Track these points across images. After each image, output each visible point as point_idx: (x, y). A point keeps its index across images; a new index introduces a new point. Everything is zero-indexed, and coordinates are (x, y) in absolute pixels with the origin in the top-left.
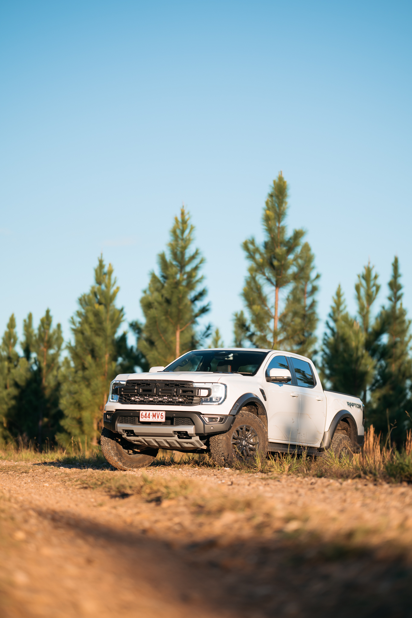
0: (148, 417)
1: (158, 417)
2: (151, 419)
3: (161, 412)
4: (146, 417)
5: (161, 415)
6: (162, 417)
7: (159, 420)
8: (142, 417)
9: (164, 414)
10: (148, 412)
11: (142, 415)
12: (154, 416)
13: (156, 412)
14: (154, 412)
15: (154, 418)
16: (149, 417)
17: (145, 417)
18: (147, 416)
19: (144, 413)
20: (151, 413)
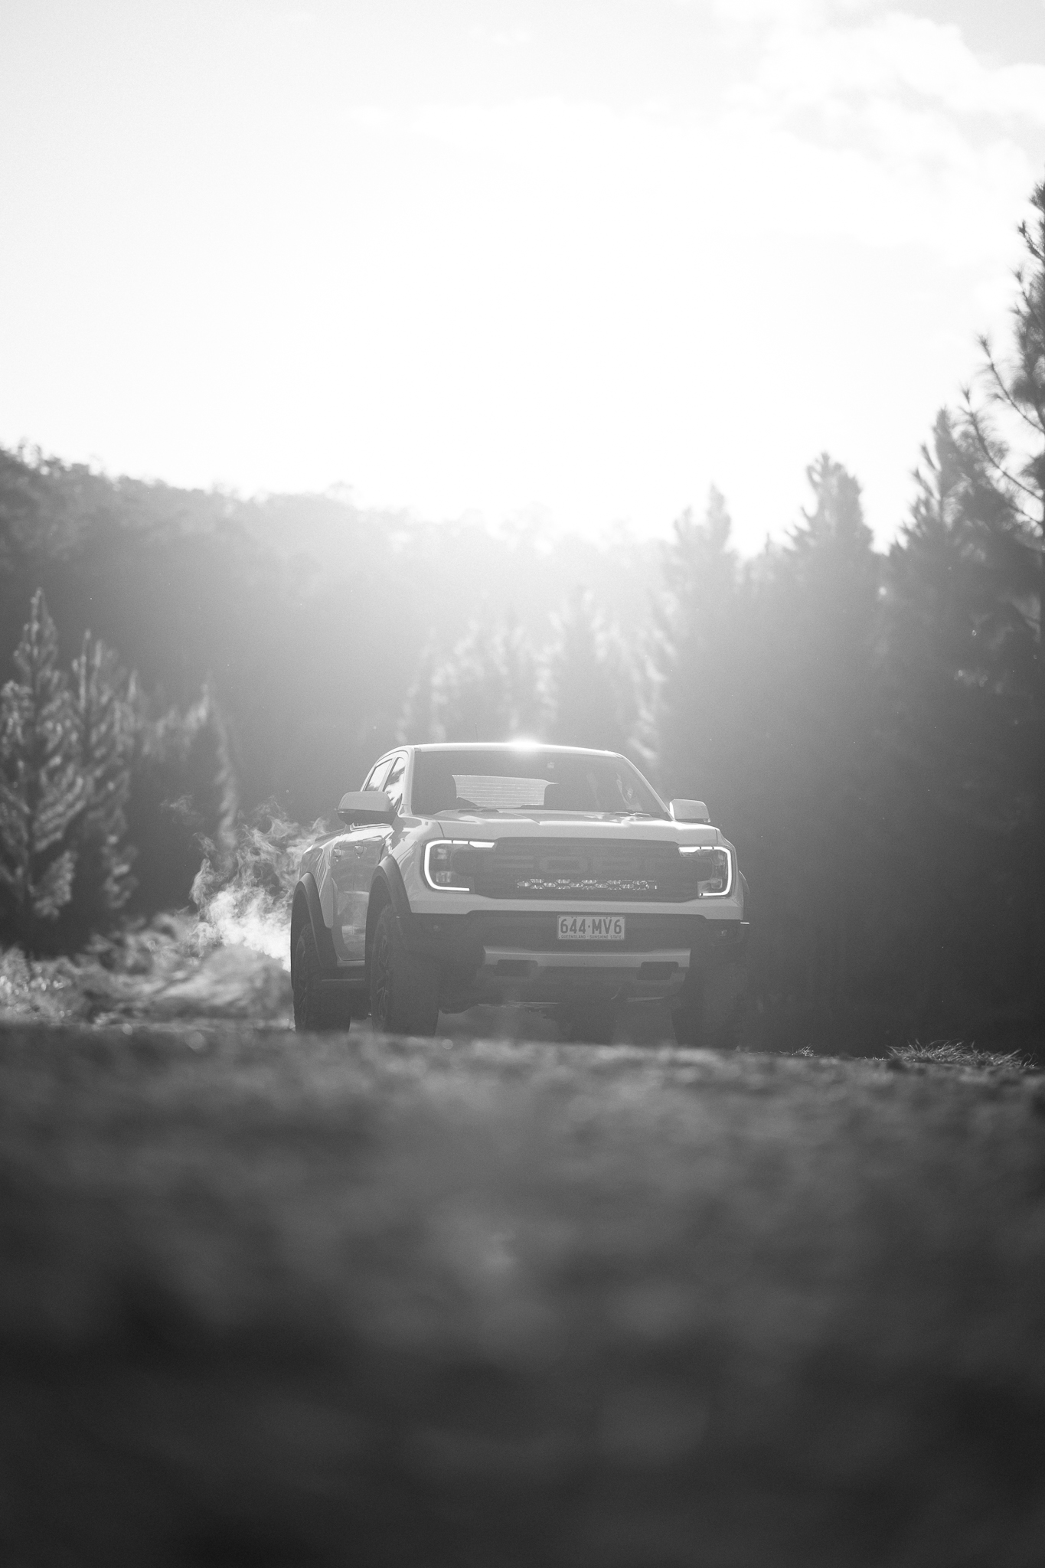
0: (580, 930)
1: (607, 931)
2: (588, 935)
3: (614, 919)
4: (575, 931)
5: (616, 926)
6: (618, 930)
7: (611, 935)
8: (564, 929)
9: (622, 922)
10: (580, 920)
11: (562, 925)
12: (596, 927)
13: (602, 918)
14: (597, 919)
15: (597, 933)
16: (584, 931)
17: (571, 930)
18: (578, 928)
19: (569, 921)
20: (589, 920)
